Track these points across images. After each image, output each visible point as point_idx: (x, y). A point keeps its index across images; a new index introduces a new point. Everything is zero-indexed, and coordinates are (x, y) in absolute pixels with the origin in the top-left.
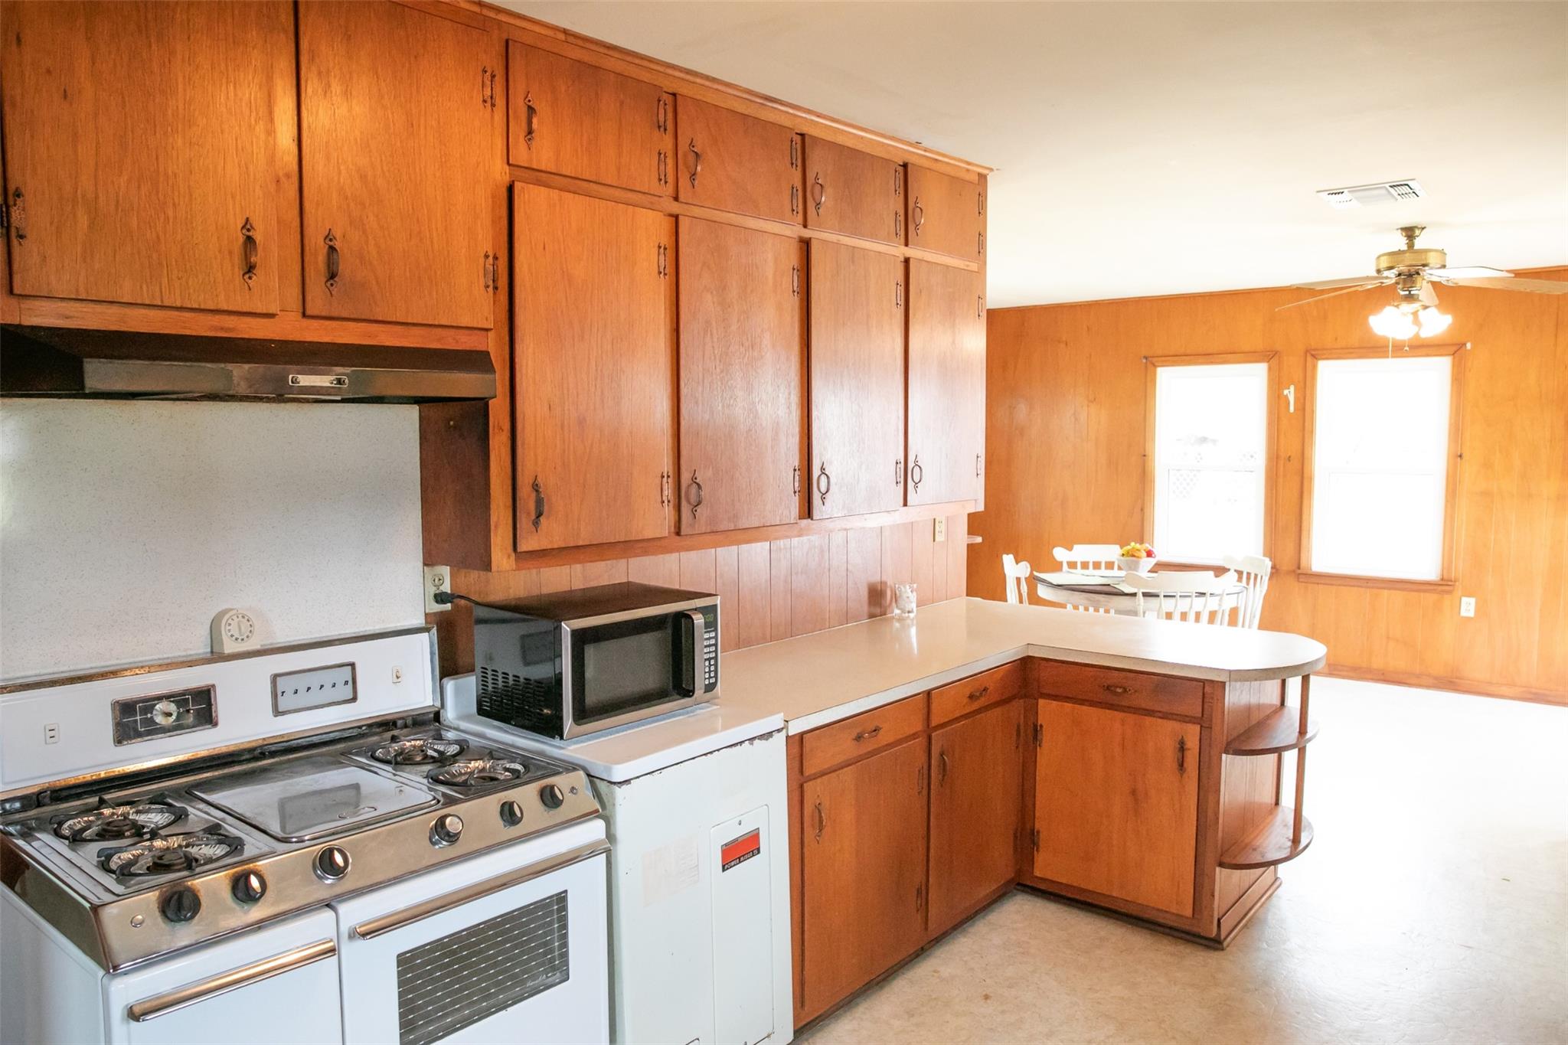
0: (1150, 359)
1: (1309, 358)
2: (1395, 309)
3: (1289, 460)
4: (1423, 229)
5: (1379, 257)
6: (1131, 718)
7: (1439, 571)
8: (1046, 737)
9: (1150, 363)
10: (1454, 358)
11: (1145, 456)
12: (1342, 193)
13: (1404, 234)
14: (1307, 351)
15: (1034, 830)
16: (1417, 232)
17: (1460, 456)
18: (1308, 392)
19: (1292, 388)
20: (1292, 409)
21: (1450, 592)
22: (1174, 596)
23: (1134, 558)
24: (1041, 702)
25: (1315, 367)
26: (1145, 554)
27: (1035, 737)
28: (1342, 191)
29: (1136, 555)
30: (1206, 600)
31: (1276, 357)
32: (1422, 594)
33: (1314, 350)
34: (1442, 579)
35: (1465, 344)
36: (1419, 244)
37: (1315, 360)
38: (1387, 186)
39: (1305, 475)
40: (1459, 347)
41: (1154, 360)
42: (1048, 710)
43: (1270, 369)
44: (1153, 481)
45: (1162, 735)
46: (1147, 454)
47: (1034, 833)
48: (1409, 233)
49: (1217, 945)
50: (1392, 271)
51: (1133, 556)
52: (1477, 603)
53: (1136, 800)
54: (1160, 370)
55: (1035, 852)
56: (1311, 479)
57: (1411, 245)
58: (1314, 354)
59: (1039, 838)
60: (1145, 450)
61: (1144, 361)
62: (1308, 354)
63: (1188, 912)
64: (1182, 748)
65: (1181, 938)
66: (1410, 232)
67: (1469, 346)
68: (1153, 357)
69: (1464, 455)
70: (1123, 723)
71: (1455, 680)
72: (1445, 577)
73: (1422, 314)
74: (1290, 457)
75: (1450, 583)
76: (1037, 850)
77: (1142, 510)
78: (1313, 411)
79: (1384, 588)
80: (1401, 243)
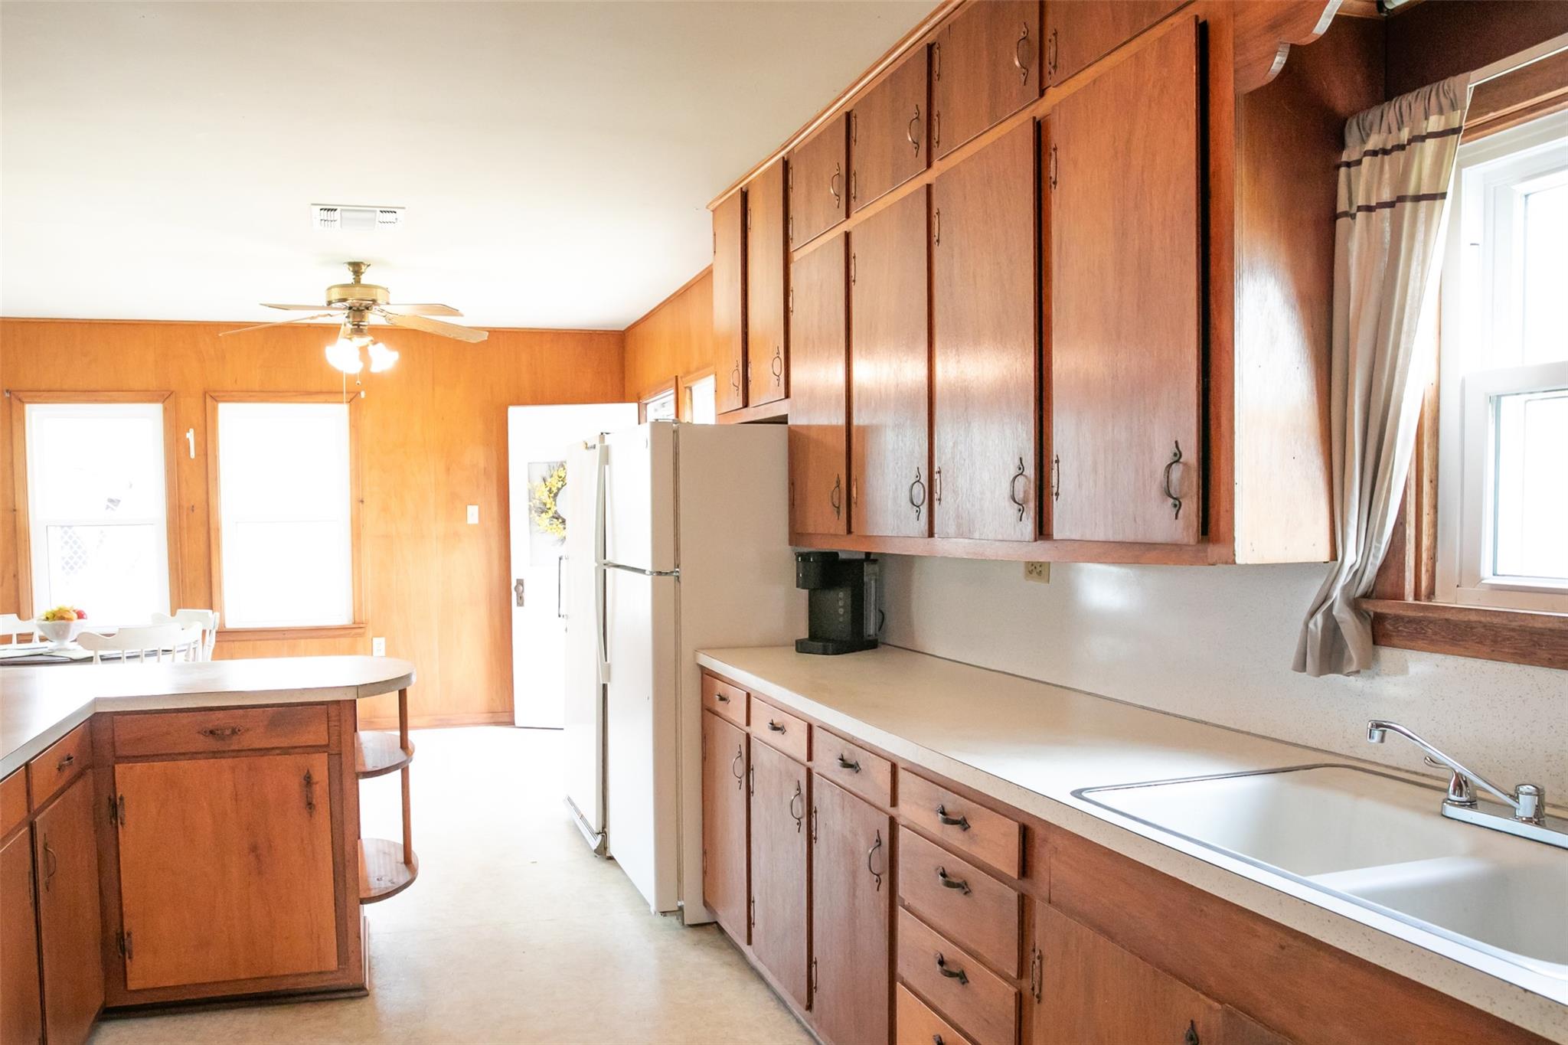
0: (17, 393)
1: (208, 400)
2: (349, 341)
3: (193, 510)
4: (369, 266)
5: (329, 289)
6: (243, 763)
7: (351, 617)
8: (130, 813)
9: (15, 398)
10: (351, 405)
11: (15, 510)
12: (336, 210)
13: (351, 269)
14: (205, 393)
15: (122, 933)
16: (363, 268)
17: (362, 502)
18: (209, 439)
19: (192, 431)
20: (193, 454)
21: (361, 635)
22: (120, 658)
23: (63, 621)
24: (119, 768)
25: (215, 410)
26: (75, 616)
27: (115, 815)
28: (335, 208)
29: (66, 616)
30: (174, 657)
31: (173, 396)
32: (337, 640)
33: (215, 391)
34: (354, 623)
35: (360, 393)
36: (365, 279)
37: (215, 403)
38: (378, 210)
39: (212, 526)
40: (354, 395)
41: (21, 395)
42: (129, 778)
43: (165, 410)
44: (27, 541)
45: (282, 774)
46: (17, 508)
47: (123, 937)
48: (356, 269)
49: (362, 993)
50: (344, 303)
51: (62, 618)
52: (386, 641)
53: (258, 857)
54: (28, 407)
55: (128, 961)
56: (218, 530)
57: (357, 281)
58: (212, 396)
59: (131, 942)
60: (15, 506)
61: (7, 395)
62: (207, 396)
63: (332, 963)
64: (308, 781)
65: (323, 1000)
66: (357, 267)
67: (363, 394)
68: (18, 391)
69: (364, 500)
70: (233, 769)
71: (373, 720)
72: (357, 620)
73: (372, 349)
74: (193, 507)
75: (361, 626)
76: (130, 958)
77: (15, 576)
78: (216, 457)
79: (301, 638)
80: (348, 277)
